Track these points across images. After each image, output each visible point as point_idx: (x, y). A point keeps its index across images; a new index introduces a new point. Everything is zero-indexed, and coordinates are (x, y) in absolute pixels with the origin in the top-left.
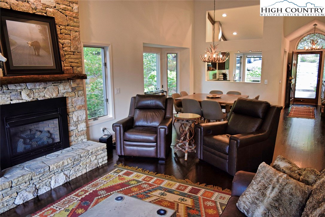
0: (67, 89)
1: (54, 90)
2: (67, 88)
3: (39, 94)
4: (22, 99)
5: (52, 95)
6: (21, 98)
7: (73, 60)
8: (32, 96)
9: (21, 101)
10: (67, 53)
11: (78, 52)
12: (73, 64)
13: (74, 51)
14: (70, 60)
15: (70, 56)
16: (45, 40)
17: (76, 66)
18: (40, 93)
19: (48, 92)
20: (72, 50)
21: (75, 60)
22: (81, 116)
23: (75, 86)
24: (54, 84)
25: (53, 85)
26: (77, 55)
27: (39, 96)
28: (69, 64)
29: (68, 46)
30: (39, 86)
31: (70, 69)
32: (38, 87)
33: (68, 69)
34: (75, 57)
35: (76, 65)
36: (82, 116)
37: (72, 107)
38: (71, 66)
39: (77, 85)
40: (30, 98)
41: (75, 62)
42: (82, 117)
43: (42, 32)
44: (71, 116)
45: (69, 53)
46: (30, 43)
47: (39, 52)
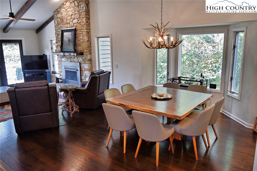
1: (77, 59)
2: (81, 59)
3: (72, 60)
4: (68, 61)
5: (76, 61)
7: (84, 46)
8: (70, 60)
11: (86, 42)
12: (84, 48)
13: (84, 41)
15: (82, 44)
16: (72, 38)
19: (75, 59)
23: (84, 59)
28: (82, 48)
29: (82, 39)
31: (82, 50)
32: (72, 57)
34: (85, 44)
37: (83, 68)
43: (72, 35)
44: (83, 73)
45: (82, 42)
46: (68, 40)
47: (69, 43)
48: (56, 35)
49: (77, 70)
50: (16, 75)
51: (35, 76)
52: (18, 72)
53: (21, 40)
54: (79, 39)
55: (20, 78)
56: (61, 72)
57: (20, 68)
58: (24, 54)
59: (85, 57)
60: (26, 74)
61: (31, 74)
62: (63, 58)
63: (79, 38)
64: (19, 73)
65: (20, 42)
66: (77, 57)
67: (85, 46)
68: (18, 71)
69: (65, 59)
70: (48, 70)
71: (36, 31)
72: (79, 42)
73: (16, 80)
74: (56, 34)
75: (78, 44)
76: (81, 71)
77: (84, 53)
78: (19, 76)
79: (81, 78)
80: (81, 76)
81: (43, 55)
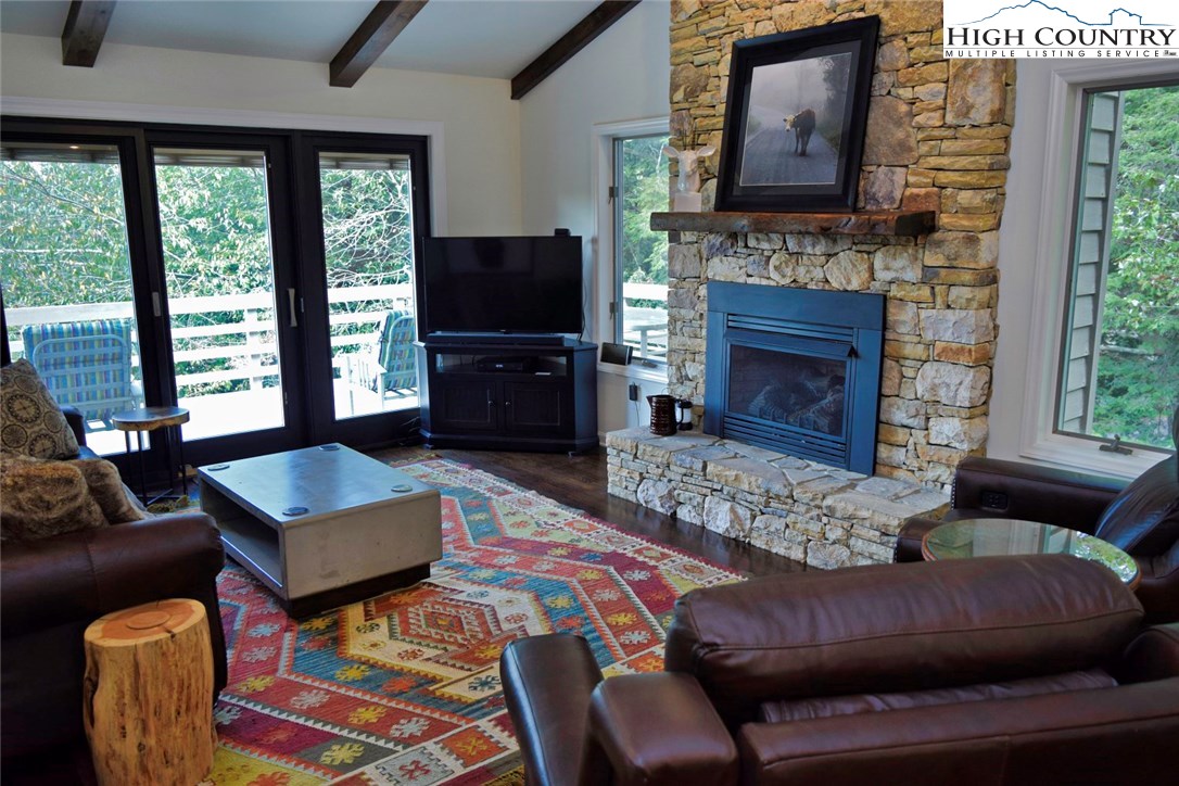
0: (896, 271)
1: (854, 266)
2: (901, 265)
3: (807, 272)
4: (769, 278)
5: (849, 282)
6: (766, 275)
7: (945, 161)
8: (788, 271)
9: (764, 282)
10: (926, 133)
11: (974, 126)
12: (943, 178)
13: (955, 122)
14: (933, 161)
15: (932, 147)
16: (832, 104)
17: (955, 182)
18: (812, 268)
19: (835, 268)
20: (950, 119)
21: (957, 159)
22: (948, 386)
23: (940, 264)
24: (859, 247)
25: (854, 247)
26: (970, 138)
27: (808, 275)
28: (927, 177)
29: (931, 106)
30: (814, 247)
31: (927, 195)
32: (809, 250)
33: (918, 195)
34: (958, 149)
35: (955, 179)
36: (953, 388)
37: (916, 339)
38: (934, 185)
39: (948, 258)
40: (784, 276)
41: (956, 167)
42: (952, 394)
43: (831, 77)
44: (909, 373)
45: (936, 133)
46: (791, 117)
47: (805, 144)
48: (679, 95)
49: (853, 353)
50: (381, 361)
51: (499, 369)
52: (395, 341)
53: (426, 137)
54: (904, 108)
55: (401, 375)
56: (689, 356)
57: (404, 317)
58: (439, 230)
59: (950, 249)
60: (439, 356)
61: (468, 358)
62: (716, 260)
63: (898, 97)
64: (400, 347)
65: (415, 150)
66: (864, 248)
67: (963, 162)
68: (393, 337)
69: (742, 262)
70: (574, 336)
71: (510, 82)
72: (900, 134)
73: (375, 390)
74: (674, 88)
75: (883, 149)
76: (889, 363)
77: (944, 219)
78: (396, 363)
79: (883, 417)
80: (885, 402)
81: (552, 234)
